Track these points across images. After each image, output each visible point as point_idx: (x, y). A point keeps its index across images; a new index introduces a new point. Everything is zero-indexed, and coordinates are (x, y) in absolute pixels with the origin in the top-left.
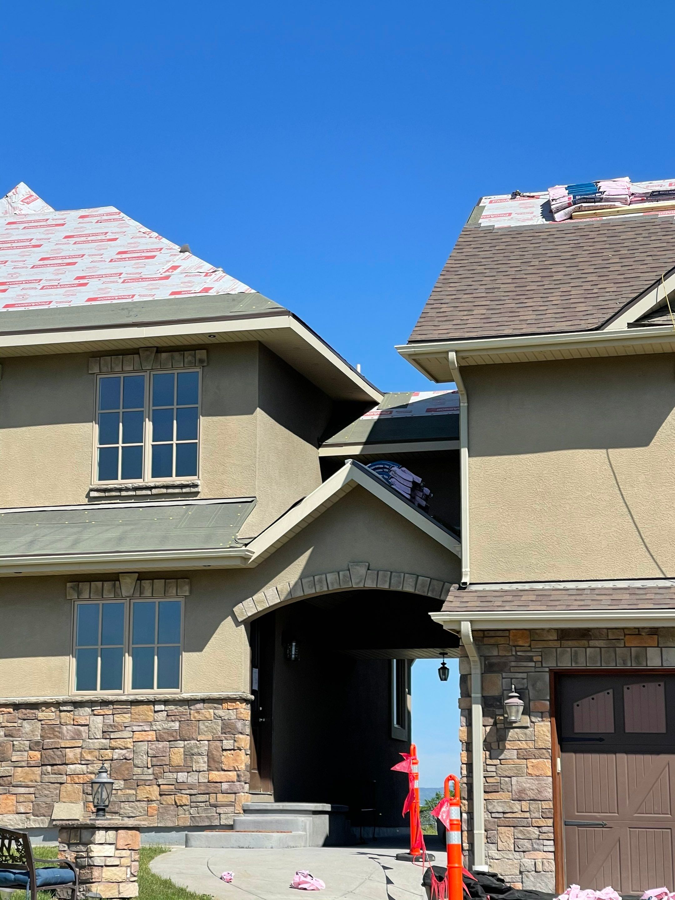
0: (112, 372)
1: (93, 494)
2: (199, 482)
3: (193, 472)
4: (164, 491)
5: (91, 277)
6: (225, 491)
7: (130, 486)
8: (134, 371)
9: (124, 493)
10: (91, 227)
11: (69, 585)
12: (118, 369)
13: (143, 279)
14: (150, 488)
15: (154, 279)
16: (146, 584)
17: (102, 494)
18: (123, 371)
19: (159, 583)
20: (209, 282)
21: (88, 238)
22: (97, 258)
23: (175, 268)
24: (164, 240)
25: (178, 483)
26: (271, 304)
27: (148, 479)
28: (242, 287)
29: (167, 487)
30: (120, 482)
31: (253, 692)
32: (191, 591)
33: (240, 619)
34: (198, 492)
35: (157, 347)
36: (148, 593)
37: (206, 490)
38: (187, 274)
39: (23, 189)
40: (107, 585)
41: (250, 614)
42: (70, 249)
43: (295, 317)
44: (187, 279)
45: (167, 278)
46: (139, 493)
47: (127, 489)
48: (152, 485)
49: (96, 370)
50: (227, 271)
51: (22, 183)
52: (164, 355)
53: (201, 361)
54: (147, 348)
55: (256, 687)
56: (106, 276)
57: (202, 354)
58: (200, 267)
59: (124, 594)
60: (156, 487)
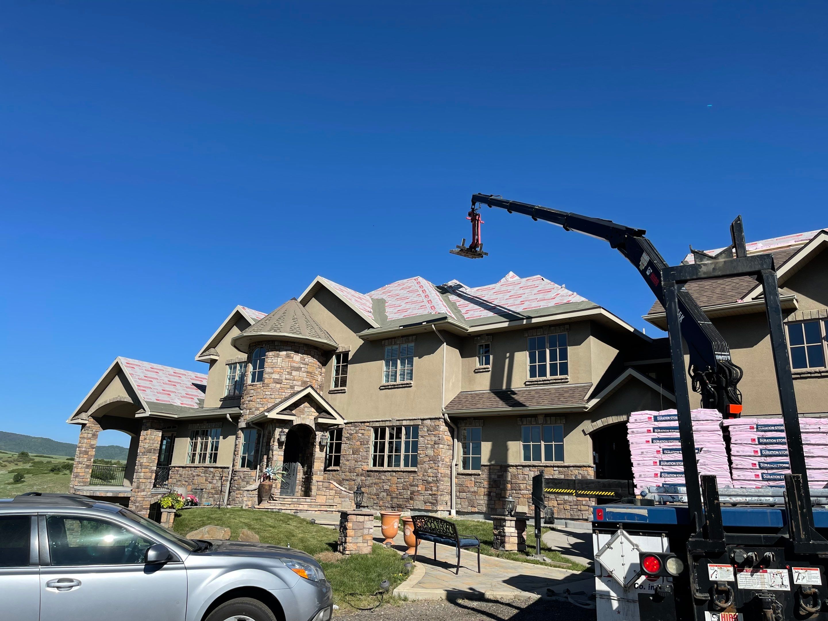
0: (533, 336)
1: (527, 383)
2: (568, 377)
3: (567, 373)
4: (555, 381)
5: (526, 301)
6: (579, 380)
7: (541, 380)
8: (541, 335)
9: (539, 383)
10: (530, 283)
11: (518, 419)
12: (535, 334)
13: (545, 300)
14: (549, 380)
15: (549, 299)
16: (548, 418)
17: (531, 383)
18: (537, 335)
19: (553, 418)
20: (570, 298)
21: (527, 287)
22: (530, 294)
23: (558, 294)
24: (556, 285)
25: (560, 378)
26: (593, 304)
27: (548, 377)
28: (583, 299)
29: (556, 380)
30: (537, 378)
31: (595, 463)
32: (566, 422)
33: (587, 433)
34: (568, 382)
35: (550, 325)
36: (549, 422)
37: (571, 380)
38: (562, 296)
39: (511, 273)
40: (533, 419)
41: (591, 431)
42: (521, 291)
43: (603, 308)
44: (562, 298)
45: (554, 298)
46: (545, 382)
47: (540, 381)
48: (550, 379)
49: (527, 335)
50: (578, 294)
51: (511, 272)
52: (552, 328)
53: (567, 329)
54: (545, 326)
55: (597, 461)
56: (532, 300)
57: (567, 327)
58: (568, 293)
59: (540, 423)
60: (551, 380)
